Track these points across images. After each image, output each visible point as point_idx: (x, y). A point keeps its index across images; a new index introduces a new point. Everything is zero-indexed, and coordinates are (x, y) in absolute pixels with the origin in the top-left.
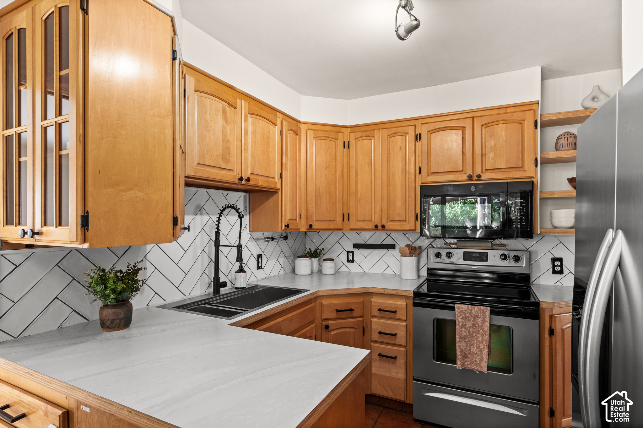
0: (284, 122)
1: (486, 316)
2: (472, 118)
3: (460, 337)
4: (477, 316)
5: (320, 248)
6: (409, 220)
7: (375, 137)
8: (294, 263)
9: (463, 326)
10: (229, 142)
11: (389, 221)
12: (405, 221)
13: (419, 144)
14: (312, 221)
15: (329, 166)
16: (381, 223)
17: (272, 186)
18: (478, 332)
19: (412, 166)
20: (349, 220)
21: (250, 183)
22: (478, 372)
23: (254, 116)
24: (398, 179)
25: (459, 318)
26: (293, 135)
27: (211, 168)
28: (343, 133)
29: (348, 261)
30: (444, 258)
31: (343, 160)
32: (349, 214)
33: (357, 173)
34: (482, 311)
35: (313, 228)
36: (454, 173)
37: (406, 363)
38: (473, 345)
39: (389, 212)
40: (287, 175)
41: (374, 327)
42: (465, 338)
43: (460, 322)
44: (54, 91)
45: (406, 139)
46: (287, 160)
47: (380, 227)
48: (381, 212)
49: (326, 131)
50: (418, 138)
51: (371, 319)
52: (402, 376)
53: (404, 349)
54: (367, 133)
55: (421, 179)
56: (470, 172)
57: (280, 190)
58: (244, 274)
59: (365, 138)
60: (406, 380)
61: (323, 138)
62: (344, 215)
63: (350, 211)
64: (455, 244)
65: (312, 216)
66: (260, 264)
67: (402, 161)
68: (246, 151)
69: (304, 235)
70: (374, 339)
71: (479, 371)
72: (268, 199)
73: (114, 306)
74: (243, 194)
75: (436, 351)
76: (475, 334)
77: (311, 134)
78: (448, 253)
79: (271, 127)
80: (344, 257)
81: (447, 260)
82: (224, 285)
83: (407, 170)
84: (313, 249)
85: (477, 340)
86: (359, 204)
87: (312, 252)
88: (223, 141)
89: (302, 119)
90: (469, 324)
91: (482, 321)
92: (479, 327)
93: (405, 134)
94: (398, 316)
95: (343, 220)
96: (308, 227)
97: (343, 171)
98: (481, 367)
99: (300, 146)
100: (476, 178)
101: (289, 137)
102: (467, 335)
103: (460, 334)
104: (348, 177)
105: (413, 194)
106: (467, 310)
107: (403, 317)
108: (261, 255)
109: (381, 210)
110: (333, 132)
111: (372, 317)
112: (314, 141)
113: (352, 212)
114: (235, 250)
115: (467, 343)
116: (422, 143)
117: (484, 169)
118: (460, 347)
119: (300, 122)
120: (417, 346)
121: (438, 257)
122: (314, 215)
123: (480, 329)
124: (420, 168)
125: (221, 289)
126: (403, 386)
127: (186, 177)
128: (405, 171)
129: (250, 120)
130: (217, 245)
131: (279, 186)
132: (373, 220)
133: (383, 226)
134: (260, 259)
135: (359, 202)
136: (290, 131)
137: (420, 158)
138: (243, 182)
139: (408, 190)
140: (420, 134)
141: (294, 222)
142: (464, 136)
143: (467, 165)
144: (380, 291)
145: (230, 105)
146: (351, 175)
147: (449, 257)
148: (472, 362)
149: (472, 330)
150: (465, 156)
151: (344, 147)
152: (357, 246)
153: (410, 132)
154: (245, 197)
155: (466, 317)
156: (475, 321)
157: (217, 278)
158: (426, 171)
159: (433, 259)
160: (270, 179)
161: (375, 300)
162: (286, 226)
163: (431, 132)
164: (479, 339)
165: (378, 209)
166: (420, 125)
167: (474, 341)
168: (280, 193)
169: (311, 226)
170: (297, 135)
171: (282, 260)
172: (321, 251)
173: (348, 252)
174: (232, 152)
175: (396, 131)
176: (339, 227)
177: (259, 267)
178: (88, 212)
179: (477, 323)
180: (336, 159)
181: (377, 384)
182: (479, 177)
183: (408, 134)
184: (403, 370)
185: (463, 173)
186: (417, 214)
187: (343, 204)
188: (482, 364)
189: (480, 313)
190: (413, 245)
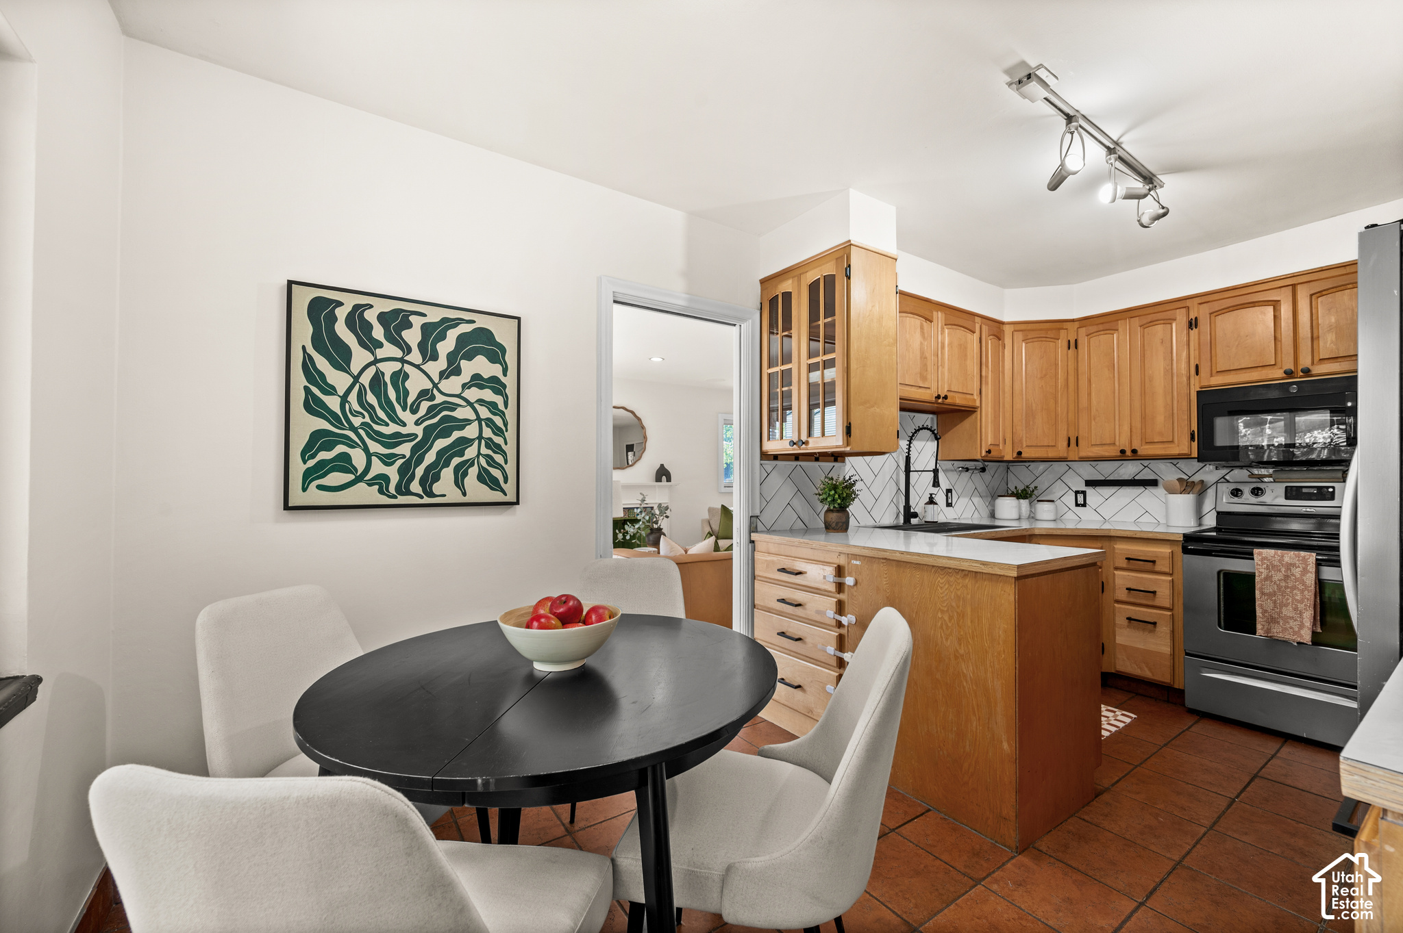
0: (984, 327)
1: (1310, 564)
2: (1291, 287)
3: (1263, 594)
4: (1294, 565)
5: (1032, 487)
6: (1178, 441)
7: (1120, 329)
8: (993, 506)
9: (1268, 578)
10: (926, 358)
11: (1144, 443)
12: (1172, 442)
13: (1194, 332)
14: (1022, 447)
15: (1045, 375)
16: (1131, 447)
17: (970, 404)
18: (1294, 588)
19: (1183, 365)
20: (1077, 445)
21: (946, 401)
22: (1296, 644)
23: (950, 326)
24: (1159, 384)
25: (1260, 567)
26: (996, 341)
27: (910, 387)
28: (1066, 329)
29: (1077, 505)
30: (1247, 496)
31: (1067, 365)
32: (1077, 437)
33: (1090, 381)
34: (1301, 558)
35: (1022, 455)
36: (1259, 369)
37: (1173, 632)
38: (1286, 605)
39: (1143, 431)
40: (988, 391)
41: (1118, 582)
42: (1270, 595)
43: (1262, 573)
44: (821, 340)
45: (1172, 329)
46: (987, 372)
47: (1129, 453)
48: (1131, 431)
49: (1041, 330)
50: (1193, 324)
51: (1115, 572)
52: (1166, 649)
53: (1170, 613)
54: (1107, 326)
55: (1200, 382)
56: (1289, 365)
57: (979, 409)
58: (935, 506)
59: (1102, 332)
60: (1173, 655)
61: (1036, 339)
62: (1069, 438)
63: (1080, 432)
64: (1270, 476)
65: (1021, 441)
66: (950, 501)
67: (1165, 359)
68: (943, 366)
69: (1006, 471)
70: (1120, 599)
71: (1299, 643)
72: (962, 421)
73: (838, 511)
74: (931, 416)
75: (1224, 617)
76: (1289, 590)
77: (1018, 336)
78: (1254, 489)
79: (969, 335)
80: (1070, 499)
81: (1253, 499)
82: (915, 515)
83: (1175, 371)
84: (1021, 487)
85: (1294, 599)
86: (1093, 423)
87: (1020, 491)
88: (921, 358)
89: (1005, 319)
90: (1277, 577)
91: (1301, 571)
92: (1297, 580)
93: (1169, 321)
94: (1158, 568)
95: (1069, 445)
96: (1015, 455)
97: (1067, 380)
98: (1301, 636)
99: (1003, 353)
100: (1301, 374)
101: (990, 344)
102: (1275, 592)
103: (1261, 589)
104: (1076, 386)
105: (1185, 404)
106: (1274, 557)
107: (1167, 570)
108: (951, 490)
109: (1131, 429)
110: (1051, 329)
111: (1116, 569)
112: (1024, 344)
113: (1083, 434)
114: (932, 474)
115: (1275, 602)
116: (1199, 330)
117: (1316, 359)
118: (1261, 606)
119: (1002, 323)
120: (1191, 608)
121: (1236, 496)
122: (1024, 439)
123: (1297, 583)
124: (1197, 367)
125: (912, 520)
126: (1168, 663)
127: (900, 399)
128: (1169, 372)
129: (946, 331)
130: (908, 471)
131: (978, 404)
132: (1117, 443)
133: (1134, 451)
134: (949, 494)
135: (1094, 419)
136: (991, 337)
137: (1197, 352)
138: (940, 401)
139: (1176, 397)
140: (1196, 318)
141: (996, 448)
142: (1276, 314)
143: (1283, 356)
144: (1129, 535)
145: (926, 319)
146: (1080, 384)
147: (1257, 495)
148: (1285, 630)
149: (1283, 584)
150: (1279, 343)
151: (1069, 348)
152: (1090, 483)
153: (1178, 318)
154: (932, 419)
155: (1274, 566)
156: (1289, 572)
157: (907, 506)
158: (1208, 369)
159: (1226, 498)
160: (968, 396)
161: (1121, 547)
162: (987, 452)
163: (1215, 314)
164: (1297, 598)
165: (1126, 428)
166: (1196, 305)
167: (1288, 599)
168: (979, 412)
169: (1020, 453)
170: (1000, 339)
171: (976, 500)
172: (1033, 491)
173: (1077, 493)
174: (929, 369)
175: (1155, 319)
176: (1063, 454)
177: (949, 505)
178: (850, 424)
179: (1293, 575)
180: (1056, 365)
181: (1125, 659)
182: (1307, 372)
183: (1175, 320)
184: (1168, 641)
185: (1276, 367)
186: (1193, 431)
187: (1068, 424)
188: (1302, 632)
189: (1298, 560)
190: (1190, 480)
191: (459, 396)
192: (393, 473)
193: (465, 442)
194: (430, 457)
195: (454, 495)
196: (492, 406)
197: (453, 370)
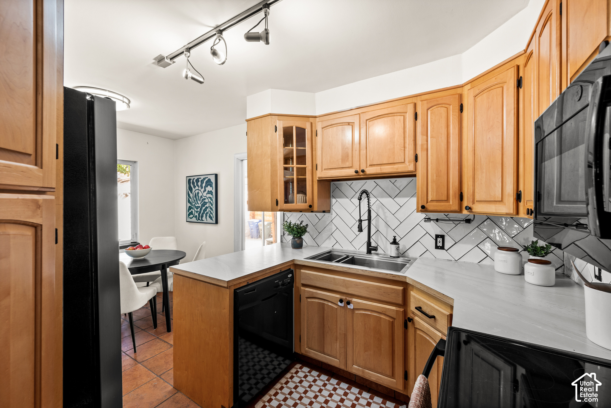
0: (421, 102)
17: (401, 170)
23: (373, 119)
27: (333, 169)
77: (471, 94)
88: (342, 149)
108: (443, 236)
131: (411, 169)
136: (434, 107)
157: (369, 243)
160: (397, 165)
170: (450, 105)
177: (438, 247)
191: (206, 196)
192: (197, 214)
193: (207, 208)
194: (202, 212)
195: (205, 221)
196: (210, 198)
197: (205, 191)
